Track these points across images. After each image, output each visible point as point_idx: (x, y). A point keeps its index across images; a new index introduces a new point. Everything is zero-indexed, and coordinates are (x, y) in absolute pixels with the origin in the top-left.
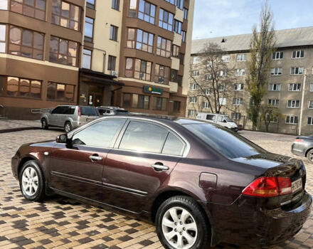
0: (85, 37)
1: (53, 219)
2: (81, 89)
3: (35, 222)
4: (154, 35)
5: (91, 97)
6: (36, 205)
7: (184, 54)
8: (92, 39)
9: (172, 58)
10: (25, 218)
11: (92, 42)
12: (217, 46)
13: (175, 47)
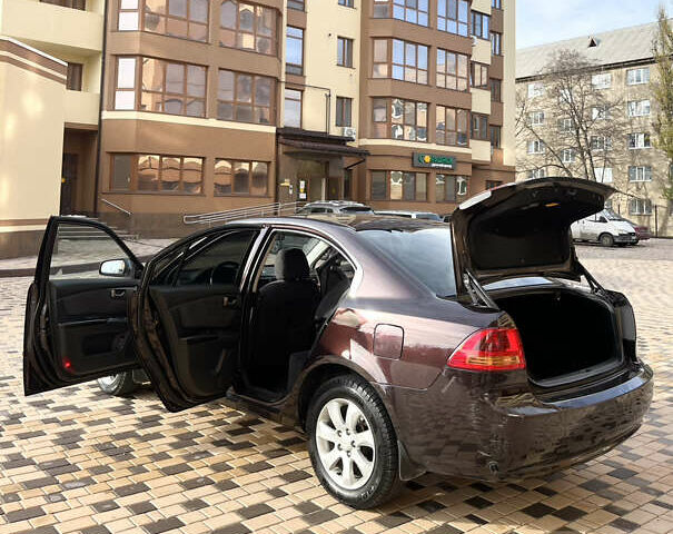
0: (287, 64)
1: (133, 428)
2: (281, 169)
3: (98, 434)
4: (429, 47)
5: (302, 183)
6: (117, 401)
7: (500, 80)
8: (302, 67)
9: (472, 90)
10: (83, 426)
11: (302, 74)
12: (577, 55)
13: (477, 67)
